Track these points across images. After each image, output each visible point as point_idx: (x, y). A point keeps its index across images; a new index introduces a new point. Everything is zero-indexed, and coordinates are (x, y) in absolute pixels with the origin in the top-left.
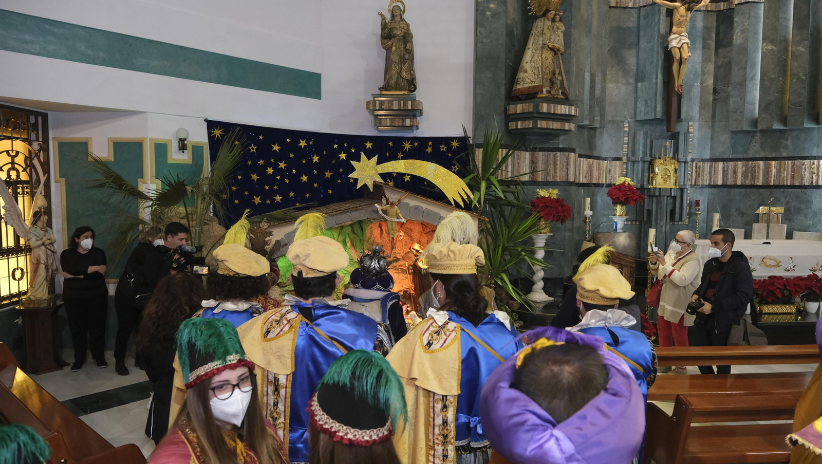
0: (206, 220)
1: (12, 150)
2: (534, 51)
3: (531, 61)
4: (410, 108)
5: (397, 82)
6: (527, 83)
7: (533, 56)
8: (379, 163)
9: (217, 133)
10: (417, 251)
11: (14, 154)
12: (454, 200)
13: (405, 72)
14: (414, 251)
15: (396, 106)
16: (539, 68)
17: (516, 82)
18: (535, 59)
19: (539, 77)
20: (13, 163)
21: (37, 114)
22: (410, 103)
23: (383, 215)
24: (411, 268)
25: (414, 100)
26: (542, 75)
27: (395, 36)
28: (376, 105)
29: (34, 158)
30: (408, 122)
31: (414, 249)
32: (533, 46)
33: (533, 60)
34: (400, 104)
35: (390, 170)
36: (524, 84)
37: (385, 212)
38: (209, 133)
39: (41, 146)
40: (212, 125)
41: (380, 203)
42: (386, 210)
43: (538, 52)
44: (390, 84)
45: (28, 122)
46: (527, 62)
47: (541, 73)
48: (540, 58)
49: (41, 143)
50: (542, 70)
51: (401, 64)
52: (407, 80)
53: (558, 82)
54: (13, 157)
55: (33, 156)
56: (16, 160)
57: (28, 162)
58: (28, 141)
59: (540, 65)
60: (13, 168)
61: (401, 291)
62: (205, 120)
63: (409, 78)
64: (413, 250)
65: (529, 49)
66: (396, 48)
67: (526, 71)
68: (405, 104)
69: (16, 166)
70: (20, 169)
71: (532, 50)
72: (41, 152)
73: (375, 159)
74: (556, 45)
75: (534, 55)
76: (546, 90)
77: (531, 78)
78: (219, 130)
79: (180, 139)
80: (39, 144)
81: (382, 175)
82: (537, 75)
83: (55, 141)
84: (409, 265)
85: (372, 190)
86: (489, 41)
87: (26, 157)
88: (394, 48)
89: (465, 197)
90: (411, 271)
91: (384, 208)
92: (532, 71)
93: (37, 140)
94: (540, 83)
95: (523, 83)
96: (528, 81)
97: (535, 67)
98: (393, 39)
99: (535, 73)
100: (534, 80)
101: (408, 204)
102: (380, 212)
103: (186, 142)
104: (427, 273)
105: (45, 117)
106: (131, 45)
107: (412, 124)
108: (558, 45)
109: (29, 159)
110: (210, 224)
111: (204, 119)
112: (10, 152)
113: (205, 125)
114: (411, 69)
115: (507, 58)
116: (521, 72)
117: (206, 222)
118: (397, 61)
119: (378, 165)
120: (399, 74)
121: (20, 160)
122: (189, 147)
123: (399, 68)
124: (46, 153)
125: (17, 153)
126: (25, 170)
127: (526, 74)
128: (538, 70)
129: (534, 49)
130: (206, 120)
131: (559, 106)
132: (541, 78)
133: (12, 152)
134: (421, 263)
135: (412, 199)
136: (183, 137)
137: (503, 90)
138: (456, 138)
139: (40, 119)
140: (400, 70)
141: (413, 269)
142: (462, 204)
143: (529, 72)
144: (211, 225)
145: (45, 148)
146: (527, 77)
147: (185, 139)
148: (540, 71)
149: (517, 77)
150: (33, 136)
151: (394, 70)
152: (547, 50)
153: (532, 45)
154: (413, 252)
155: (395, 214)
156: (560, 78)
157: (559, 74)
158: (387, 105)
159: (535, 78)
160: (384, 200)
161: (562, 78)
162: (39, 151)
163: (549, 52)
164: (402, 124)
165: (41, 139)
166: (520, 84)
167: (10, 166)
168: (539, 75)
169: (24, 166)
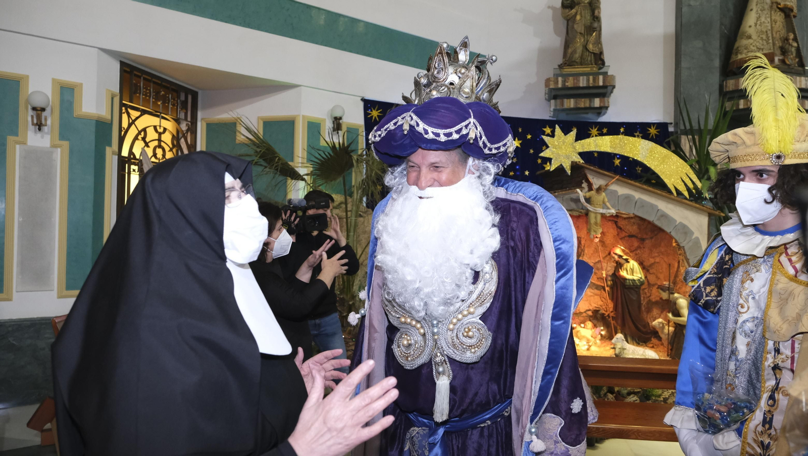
0: (361, 211)
1: (160, 126)
2: (760, 12)
3: (756, 25)
4: (601, 83)
5: (582, 57)
6: (752, 51)
7: (758, 18)
8: (579, 138)
9: (375, 113)
10: (620, 256)
11: (161, 130)
12: (676, 189)
13: (592, 44)
14: (616, 257)
15: (583, 83)
16: (768, 32)
17: (734, 51)
18: (762, 21)
19: (768, 43)
20: (160, 140)
21: (187, 91)
22: (601, 77)
23: (586, 204)
24: (609, 278)
25: (605, 74)
26: (773, 40)
27: (580, 3)
28: (558, 82)
29: (181, 138)
30: (597, 102)
31: (616, 254)
32: (759, 5)
33: (759, 22)
34: (588, 80)
35: (593, 149)
36: (748, 52)
37: (588, 200)
38: (366, 114)
39: (189, 127)
40: (369, 104)
41: (582, 189)
42: (590, 198)
43: (765, 12)
44: (573, 59)
45: (177, 98)
46: (750, 27)
47: (770, 38)
48: (769, 20)
49: (190, 123)
50: (772, 35)
51: (587, 35)
52: (594, 53)
53: (793, 49)
54: (160, 134)
55: (180, 135)
56: (164, 137)
57: (175, 142)
58: (177, 121)
59: (770, 28)
60: (160, 146)
61: (589, 310)
62: (362, 100)
63: (597, 51)
64: (614, 255)
65: (751, 10)
66: (581, 16)
67: (749, 37)
68: (594, 80)
69: (163, 144)
70: (167, 149)
71: (757, 11)
72: (189, 134)
73: (574, 133)
74: (788, 3)
75: (760, 17)
76: (779, 60)
77: (758, 44)
78: (377, 110)
79: (336, 118)
80: (187, 124)
81: (582, 155)
82: (765, 40)
83: (203, 122)
84: (607, 275)
85: (569, 172)
86: (698, 4)
87: (173, 136)
88: (578, 17)
89: (691, 186)
90: (609, 283)
91: (588, 195)
92: (759, 36)
93: (186, 119)
94: (770, 49)
95: (745, 51)
96: (753, 48)
97: (762, 31)
98: (577, 7)
99: (762, 38)
100: (762, 47)
101: (616, 192)
102: (583, 200)
103: (341, 121)
104: (634, 285)
105: (195, 95)
106: (288, 10)
107: (602, 105)
108: (792, 4)
109: (176, 139)
110: (365, 217)
111: (360, 98)
112: (158, 128)
113: (362, 104)
114: (598, 41)
115: (722, 24)
116: (742, 38)
117: (360, 214)
118: (583, 32)
119: (577, 142)
120: (585, 48)
121: (167, 138)
122: (344, 128)
123: (584, 41)
124: (194, 135)
125: (165, 129)
126: (171, 150)
127: (751, 41)
128: (767, 35)
129: (759, 10)
130: (364, 100)
131: (798, 78)
132: (771, 44)
133: (160, 128)
134: (625, 272)
135: (621, 185)
136: (338, 115)
137: (717, 63)
138: (654, 124)
139: (190, 97)
140: (586, 42)
141: (612, 280)
142: (686, 194)
143: (754, 36)
144: (367, 218)
145: (193, 129)
146: (751, 44)
147: (341, 118)
148: (770, 35)
149: (737, 45)
150: (182, 115)
151: (579, 42)
152: (776, 11)
153: (757, 5)
154: (614, 257)
155: (601, 203)
156: (795, 44)
157: (793, 40)
158: (572, 82)
159: (763, 45)
160: (585, 185)
161: (798, 45)
162: (187, 131)
163: (779, 13)
164: (590, 105)
165: (189, 119)
166: (741, 53)
167: (156, 143)
168: (769, 40)
169: (171, 146)
